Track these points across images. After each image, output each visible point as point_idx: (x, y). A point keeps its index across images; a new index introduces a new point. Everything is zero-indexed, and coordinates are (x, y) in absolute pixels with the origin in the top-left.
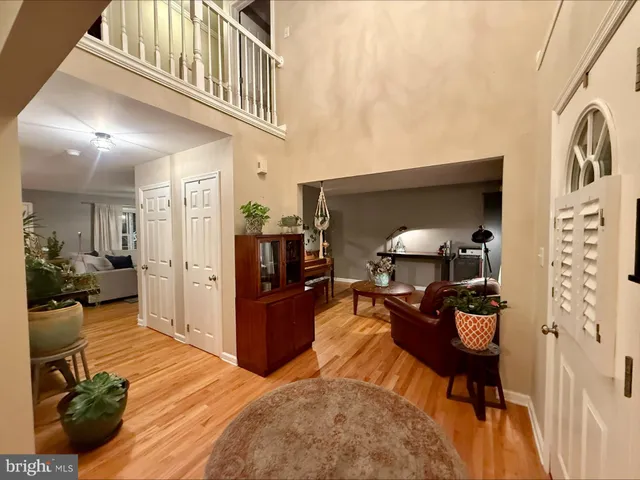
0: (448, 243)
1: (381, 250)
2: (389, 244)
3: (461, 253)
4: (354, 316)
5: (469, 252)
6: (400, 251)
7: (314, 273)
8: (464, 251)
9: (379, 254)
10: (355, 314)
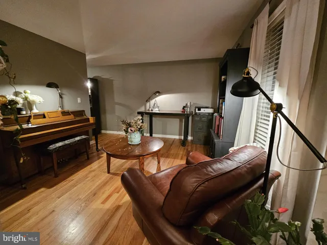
0: (189, 104)
1: (142, 109)
2: (148, 104)
3: (197, 111)
4: (108, 175)
5: (202, 110)
6: (156, 110)
7: (74, 132)
8: (199, 109)
9: (139, 113)
10: (109, 172)
